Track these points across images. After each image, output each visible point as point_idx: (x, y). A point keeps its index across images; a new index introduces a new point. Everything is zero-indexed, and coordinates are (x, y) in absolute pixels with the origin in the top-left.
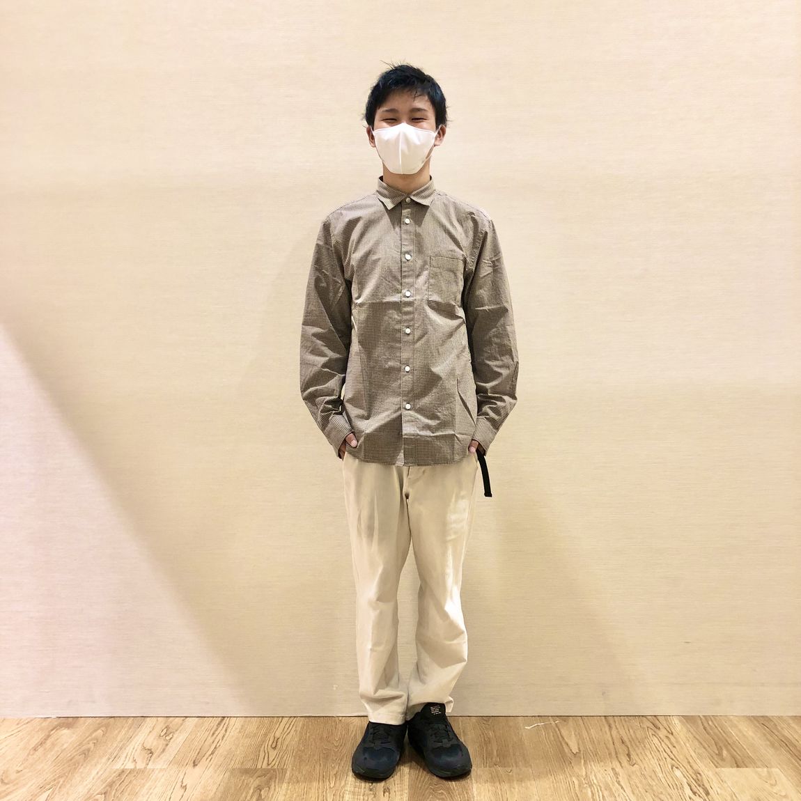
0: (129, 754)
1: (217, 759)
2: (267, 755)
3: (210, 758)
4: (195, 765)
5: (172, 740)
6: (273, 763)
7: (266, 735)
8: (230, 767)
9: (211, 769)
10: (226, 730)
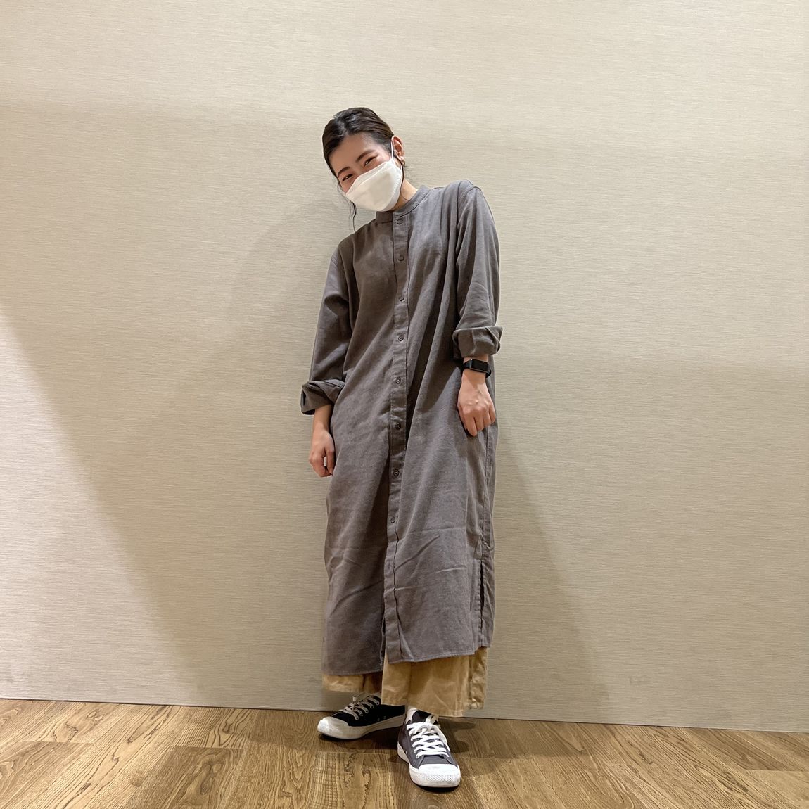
0: (48, 730)
1: (156, 738)
2: (218, 737)
3: (148, 737)
4: (129, 741)
5: (102, 721)
6: (225, 744)
7: (216, 721)
8: (174, 745)
9: (149, 746)
10: (168, 716)
